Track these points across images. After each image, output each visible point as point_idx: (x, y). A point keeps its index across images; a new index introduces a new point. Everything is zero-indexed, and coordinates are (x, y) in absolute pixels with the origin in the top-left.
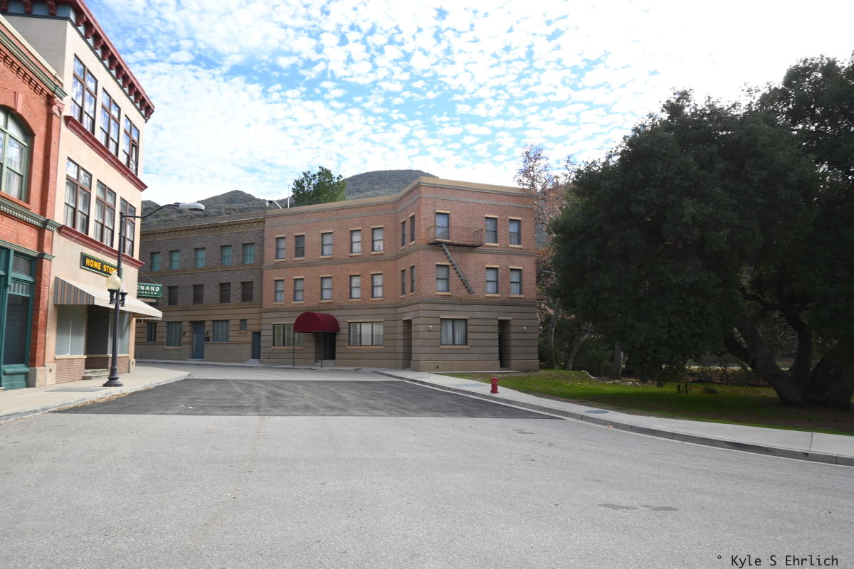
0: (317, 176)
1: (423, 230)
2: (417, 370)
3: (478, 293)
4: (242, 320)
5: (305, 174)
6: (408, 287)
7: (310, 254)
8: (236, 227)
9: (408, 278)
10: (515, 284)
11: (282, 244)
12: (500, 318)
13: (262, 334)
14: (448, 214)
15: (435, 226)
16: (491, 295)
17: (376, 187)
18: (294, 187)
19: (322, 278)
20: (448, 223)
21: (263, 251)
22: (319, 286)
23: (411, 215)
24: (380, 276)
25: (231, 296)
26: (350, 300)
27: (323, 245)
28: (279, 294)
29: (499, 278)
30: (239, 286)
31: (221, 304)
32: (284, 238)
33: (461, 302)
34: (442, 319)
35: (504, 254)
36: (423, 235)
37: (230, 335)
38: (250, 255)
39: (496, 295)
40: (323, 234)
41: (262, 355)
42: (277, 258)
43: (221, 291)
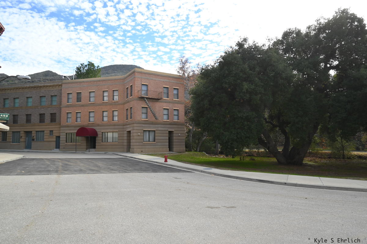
0: (87, 66)
1: (136, 91)
2: (133, 153)
3: (160, 119)
4: (50, 131)
5: (81, 64)
6: (129, 117)
7: (84, 101)
8: (48, 87)
9: (129, 113)
10: (176, 116)
11: (70, 96)
12: (169, 130)
13: (61, 137)
14: (147, 85)
15: (141, 90)
16: (166, 120)
17: (116, 72)
18: (76, 70)
19: (90, 112)
20: (147, 89)
21: (61, 99)
22: (88, 116)
23: (130, 85)
24: (117, 112)
25: (45, 119)
26: (103, 122)
27: (90, 97)
28: (69, 119)
29: (169, 113)
30: (49, 115)
31: (41, 123)
32: (71, 93)
33: (152, 123)
34: (144, 131)
35: (172, 103)
36: (136, 93)
37: (45, 138)
38: (55, 101)
39: (168, 120)
40: (90, 92)
41: (61, 147)
42: (68, 102)
43: (40, 117)
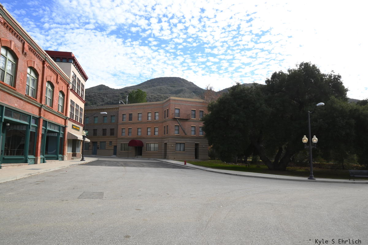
1: (171, 114)
2: (168, 159)
3: (188, 135)
4: (110, 142)
6: (166, 132)
7: (134, 120)
9: (166, 129)
10: (201, 132)
11: (125, 116)
12: (195, 143)
13: (117, 146)
14: (179, 109)
15: (175, 113)
19: (138, 128)
20: (179, 112)
21: (118, 118)
22: (137, 131)
23: (167, 109)
24: (157, 128)
25: (107, 133)
26: (147, 136)
27: (138, 117)
28: (123, 133)
29: (196, 129)
30: (110, 130)
31: (103, 136)
32: (125, 114)
33: (183, 137)
34: (176, 143)
35: (197, 122)
36: (171, 115)
37: (106, 147)
38: (114, 119)
39: (194, 135)
40: (138, 113)
41: (117, 154)
42: (123, 121)
43: (103, 131)
